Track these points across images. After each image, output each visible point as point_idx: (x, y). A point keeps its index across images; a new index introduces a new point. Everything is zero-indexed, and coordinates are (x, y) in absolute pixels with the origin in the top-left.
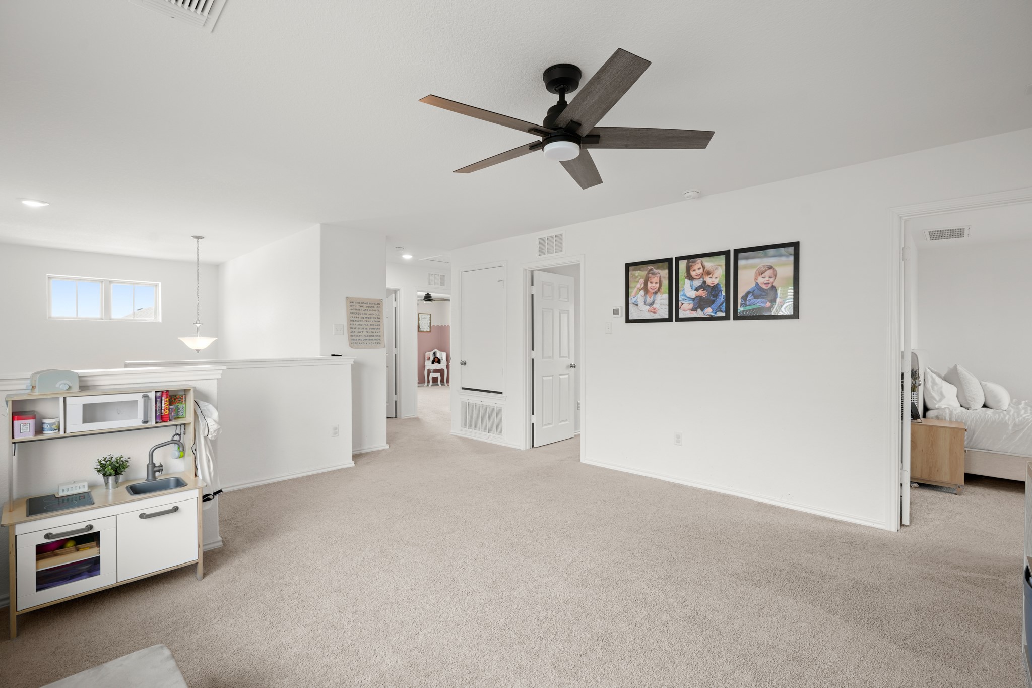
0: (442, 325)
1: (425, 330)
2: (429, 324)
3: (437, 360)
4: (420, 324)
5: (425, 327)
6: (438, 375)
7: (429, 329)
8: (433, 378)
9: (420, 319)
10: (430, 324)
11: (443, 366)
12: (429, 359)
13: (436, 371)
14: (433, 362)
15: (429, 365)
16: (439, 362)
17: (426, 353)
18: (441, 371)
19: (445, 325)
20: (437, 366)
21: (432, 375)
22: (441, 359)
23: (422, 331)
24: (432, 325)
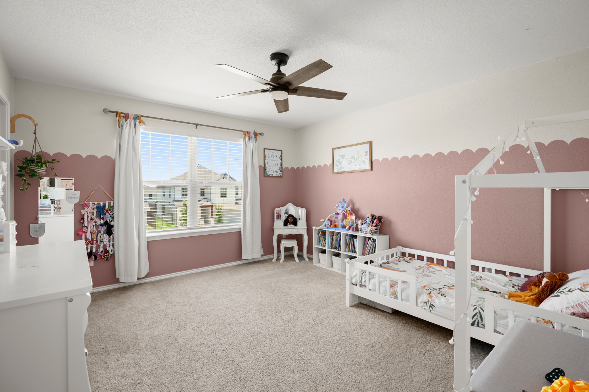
0: (298, 168)
1: (274, 175)
2: (279, 165)
3: (291, 220)
4: (267, 166)
5: (273, 170)
6: (293, 243)
7: (279, 174)
8: (287, 249)
9: (267, 158)
10: (282, 165)
11: (301, 228)
12: (279, 217)
13: (290, 237)
14: (286, 223)
15: (279, 228)
16: (295, 222)
17: (276, 210)
18: (299, 238)
19: (303, 167)
20: (291, 230)
21: (285, 243)
22: (297, 218)
23: (269, 176)
24: (284, 167)
